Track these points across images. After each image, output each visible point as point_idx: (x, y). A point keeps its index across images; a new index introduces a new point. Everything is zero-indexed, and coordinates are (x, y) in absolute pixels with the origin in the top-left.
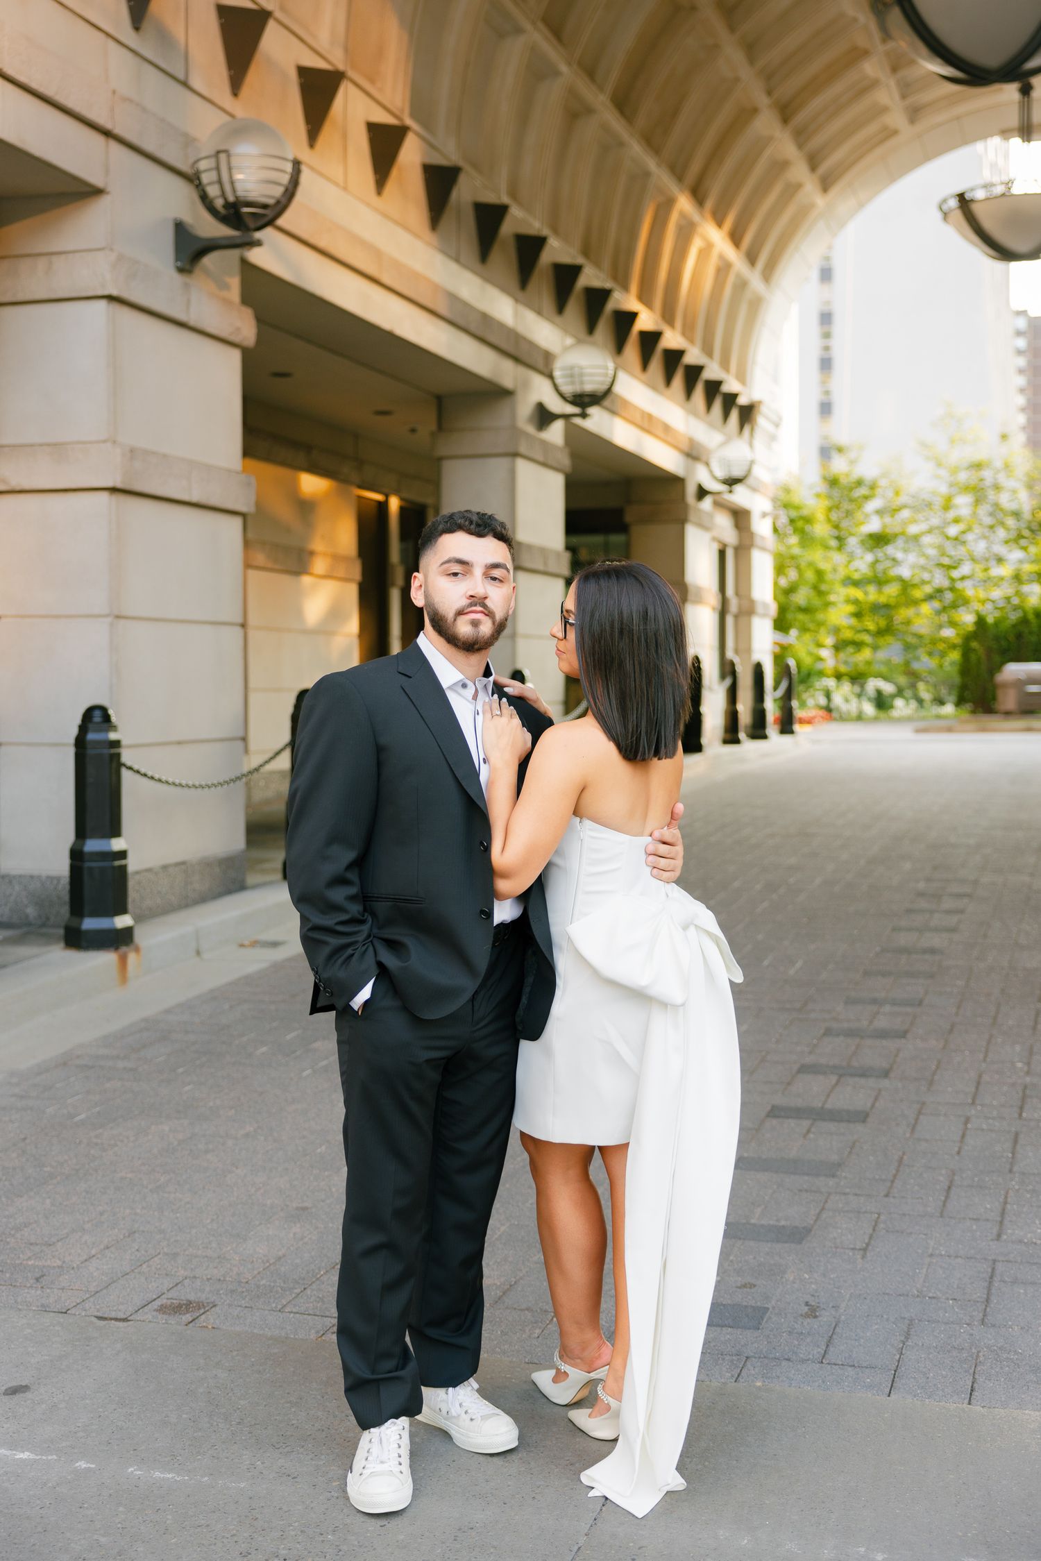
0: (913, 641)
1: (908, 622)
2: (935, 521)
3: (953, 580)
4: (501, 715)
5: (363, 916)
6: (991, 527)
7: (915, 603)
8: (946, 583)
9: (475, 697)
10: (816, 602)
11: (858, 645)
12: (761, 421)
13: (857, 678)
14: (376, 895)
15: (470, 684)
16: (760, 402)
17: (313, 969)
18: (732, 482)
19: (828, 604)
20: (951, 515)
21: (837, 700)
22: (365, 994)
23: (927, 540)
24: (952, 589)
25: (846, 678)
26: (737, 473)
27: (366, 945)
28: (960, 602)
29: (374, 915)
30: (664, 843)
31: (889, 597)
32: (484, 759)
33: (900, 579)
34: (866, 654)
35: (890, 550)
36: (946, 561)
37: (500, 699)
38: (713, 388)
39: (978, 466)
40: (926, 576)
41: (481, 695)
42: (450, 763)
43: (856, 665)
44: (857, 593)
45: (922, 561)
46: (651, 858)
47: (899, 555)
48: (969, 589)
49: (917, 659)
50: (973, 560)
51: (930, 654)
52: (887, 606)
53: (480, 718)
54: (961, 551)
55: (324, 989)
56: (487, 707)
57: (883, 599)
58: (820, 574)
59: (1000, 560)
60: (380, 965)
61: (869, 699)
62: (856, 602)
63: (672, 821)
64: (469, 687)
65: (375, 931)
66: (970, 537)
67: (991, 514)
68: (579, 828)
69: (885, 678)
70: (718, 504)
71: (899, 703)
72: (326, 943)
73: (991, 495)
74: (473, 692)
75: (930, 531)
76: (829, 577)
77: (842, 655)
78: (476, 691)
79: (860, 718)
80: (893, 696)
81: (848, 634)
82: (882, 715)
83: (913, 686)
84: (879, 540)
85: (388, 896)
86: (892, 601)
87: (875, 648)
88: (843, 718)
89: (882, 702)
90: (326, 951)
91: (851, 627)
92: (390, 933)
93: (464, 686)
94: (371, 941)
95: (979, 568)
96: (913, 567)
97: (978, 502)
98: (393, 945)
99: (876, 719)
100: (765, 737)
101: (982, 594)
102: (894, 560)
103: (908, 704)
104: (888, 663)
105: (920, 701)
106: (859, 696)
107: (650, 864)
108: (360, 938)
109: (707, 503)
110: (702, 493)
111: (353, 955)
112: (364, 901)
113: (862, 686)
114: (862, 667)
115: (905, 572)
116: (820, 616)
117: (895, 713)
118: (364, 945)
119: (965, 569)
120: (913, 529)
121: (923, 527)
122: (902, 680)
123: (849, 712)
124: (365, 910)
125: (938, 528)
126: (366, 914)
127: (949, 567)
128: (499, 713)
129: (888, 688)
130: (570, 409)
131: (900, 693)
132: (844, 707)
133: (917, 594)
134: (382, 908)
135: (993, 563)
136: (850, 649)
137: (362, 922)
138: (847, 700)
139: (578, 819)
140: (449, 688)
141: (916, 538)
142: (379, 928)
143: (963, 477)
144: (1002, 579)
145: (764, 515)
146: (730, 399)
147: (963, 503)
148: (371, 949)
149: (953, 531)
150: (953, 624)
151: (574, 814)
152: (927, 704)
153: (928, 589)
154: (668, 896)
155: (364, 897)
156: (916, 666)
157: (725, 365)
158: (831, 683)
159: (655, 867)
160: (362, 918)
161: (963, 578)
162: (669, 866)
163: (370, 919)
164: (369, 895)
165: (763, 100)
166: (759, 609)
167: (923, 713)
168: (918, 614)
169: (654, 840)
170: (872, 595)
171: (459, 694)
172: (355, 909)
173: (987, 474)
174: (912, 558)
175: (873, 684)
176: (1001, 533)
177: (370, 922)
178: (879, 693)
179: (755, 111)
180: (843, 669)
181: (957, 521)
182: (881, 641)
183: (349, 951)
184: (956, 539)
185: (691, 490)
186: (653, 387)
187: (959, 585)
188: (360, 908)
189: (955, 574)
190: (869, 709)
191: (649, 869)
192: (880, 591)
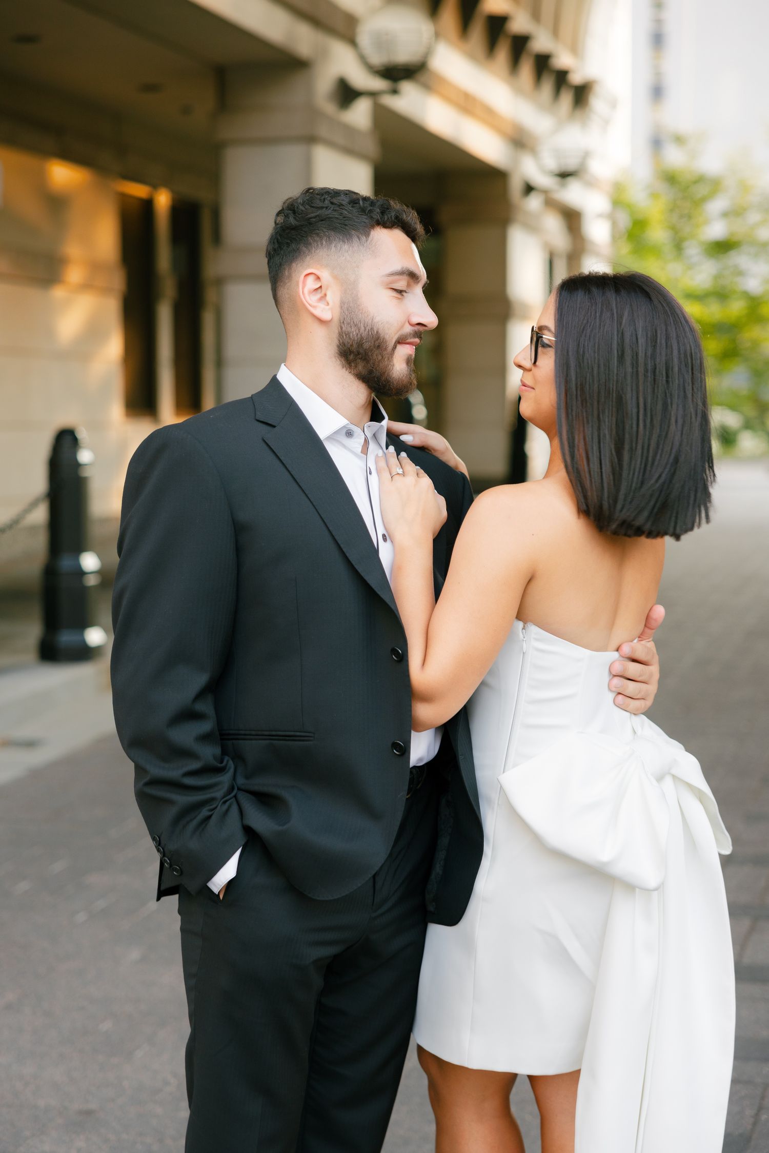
4: (404, 474)
5: (222, 762)
9: (365, 449)
12: (597, 103)
14: (243, 732)
15: (357, 430)
17: (154, 839)
18: (564, 175)
22: (229, 871)
26: (571, 164)
27: (228, 803)
29: (238, 757)
30: (634, 660)
32: (384, 536)
37: (398, 454)
38: (542, 63)
41: (372, 446)
42: (340, 542)
46: (617, 681)
53: (374, 479)
55: (171, 866)
56: (382, 464)
60: (249, 831)
63: (647, 630)
64: (355, 434)
65: (241, 781)
68: (521, 636)
70: (551, 203)
72: (170, 802)
74: (363, 441)
78: (366, 441)
85: (260, 733)
90: (171, 813)
92: (264, 783)
93: (349, 434)
94: (235, 796)
98: (266, 800)
107: (614, 689)
108: (218, 794)
109: (534, 203)
110: (529, 189)
111: (209, 817)
112: (222, 739)
118: (225, 802)
124: (224, 752)
126: (226, 758)
128: (400, 471)
130: (378, 84)
134: (252, 749)
137: (219, 771)
139: (520, 624)
140: (329, 438)
142: (247, 777)
145: (600, 218)
146: (561, 77)
148: (235, 810)
151: (516, 618)
154: (635, 732)
155: (221, 735)
157: (555, 32)
159: (619, 693)
160: (219, 765)
162: (640, 692)
163: (231, 762)
164: (231, 732)
169: (621, 656)
171: (344, 446)
172: (209, 753)
177: (232, 770)
183: (205, 812)
185: (516, 186)
186: (471, 56)
188: (218, 751)
191: (611, 696)
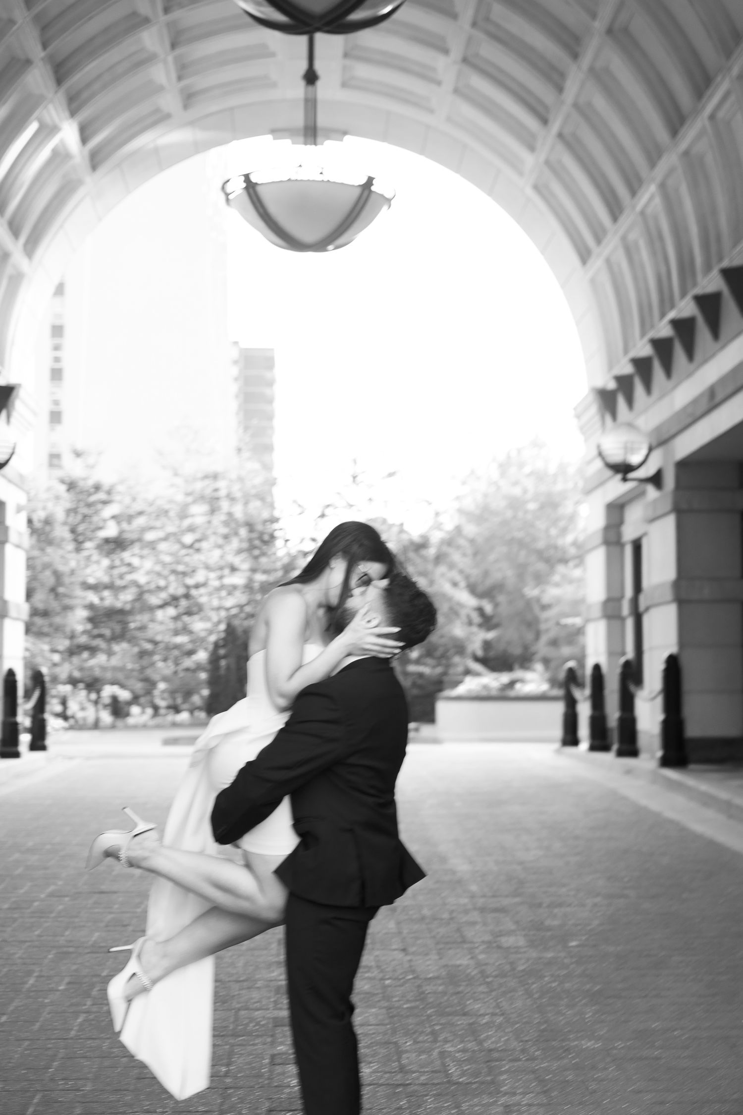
0: (149, 646)
1: (142, 628)
2: (171, 529)
3: (188, 587)
6: (226, 537)
7: (152, 609)
8: (181, 591)
10: (54, 605)
11: (93, 650)
13: (93, 685)
16: (19, 385)
19: (67, 608)
20: (186, 523)
21: (73, 707)
23: (163, 546)
24: (187, 596)
25: (81, 685)
28: (195, 609)
31: (126, 603)
33: (135, 584)
34: (101, 659)
35: (126, 555)
36: (181, 568)
39: (215, 477)
40: (162, 583)
43: (91, 669)
44: (92, 598)
45: (158, 568)
47: (136, 561)
48: (202, 596)
49: (153, 664)
50: (208, 568)
51: (165, 660)
52: (121, 612)
54: (196, 559)
57: (119, 605)
58: (57, 575)
59: (233, 569)
61: (105, 706)
62: (91, 607)
66: (204, 545)
67: (226, 524)
69: (123, 686)
71: (135, 710)
73: (225, 505)
75: (165, 539)
76: (67, 580)
77: (75, 660)
79: (97, 725)
80: (130, 703)
81: (83, 640)
82: (120, 723)
83: (149, 692)
84: (117, 544)
86: (128, 607)
87: (110, 653)
88: (78, 726)
89: (118, 709)
91: (85, 632)
95: (212, 575)
96: (148, 573)
97: (213, 511)
99: (113, 727)
100: (16, 755)
101: (215, 603)
102: (129, 565)
103: (143, 712)
104: (122, 669)
105: (156, 708)
106: (96, 703)
113: (98, 692)
114: (97, 673)
115: (141, 578)
116: (57, 620)
117: (130, 721)
119: (200, 577)
120: (150, 536)
121: (160, 534)
122: (139, 686)
123: (84, 719)
125: (174, 534)
127: (184, 574)
129: (124, 695)
131: (135, 700)
132: (80, 715)
133: (154, 600)
135: (227, 571)
136: (85, 655)
138: (83, 709)
141: (152, 545)
143: (198, 486)
144: (235, 587)
145: (19, 509)
147: (199, 511)
149: (188, 539)
150: (186, 630)
152: (162, 711)
153: (164, 595)
156: (149, 672)
158: (66, 689)
161: (197, 586)
165: (37, 52)
166: (13, 612)
167: (158, 720)
168: (153, 620)
170: (109, 599)
173: (222, 484)
174: (148, 564)
175: (108, 691)
176: (235, 544)
178: (115, 699)
179: (28, 62)
180: (77, 674)
181: (191, 529)
182: (116, 648)
184: (191, 546)
187: (194, 592)
189: (190, 581)
190: (106, 717)
192: (116, 597)
